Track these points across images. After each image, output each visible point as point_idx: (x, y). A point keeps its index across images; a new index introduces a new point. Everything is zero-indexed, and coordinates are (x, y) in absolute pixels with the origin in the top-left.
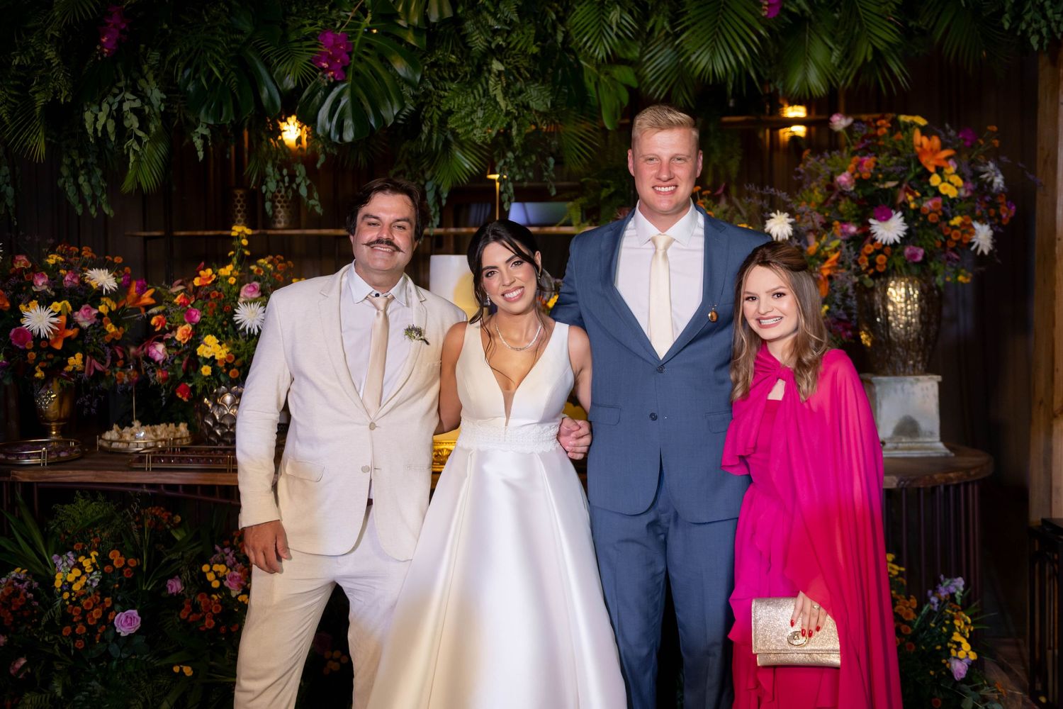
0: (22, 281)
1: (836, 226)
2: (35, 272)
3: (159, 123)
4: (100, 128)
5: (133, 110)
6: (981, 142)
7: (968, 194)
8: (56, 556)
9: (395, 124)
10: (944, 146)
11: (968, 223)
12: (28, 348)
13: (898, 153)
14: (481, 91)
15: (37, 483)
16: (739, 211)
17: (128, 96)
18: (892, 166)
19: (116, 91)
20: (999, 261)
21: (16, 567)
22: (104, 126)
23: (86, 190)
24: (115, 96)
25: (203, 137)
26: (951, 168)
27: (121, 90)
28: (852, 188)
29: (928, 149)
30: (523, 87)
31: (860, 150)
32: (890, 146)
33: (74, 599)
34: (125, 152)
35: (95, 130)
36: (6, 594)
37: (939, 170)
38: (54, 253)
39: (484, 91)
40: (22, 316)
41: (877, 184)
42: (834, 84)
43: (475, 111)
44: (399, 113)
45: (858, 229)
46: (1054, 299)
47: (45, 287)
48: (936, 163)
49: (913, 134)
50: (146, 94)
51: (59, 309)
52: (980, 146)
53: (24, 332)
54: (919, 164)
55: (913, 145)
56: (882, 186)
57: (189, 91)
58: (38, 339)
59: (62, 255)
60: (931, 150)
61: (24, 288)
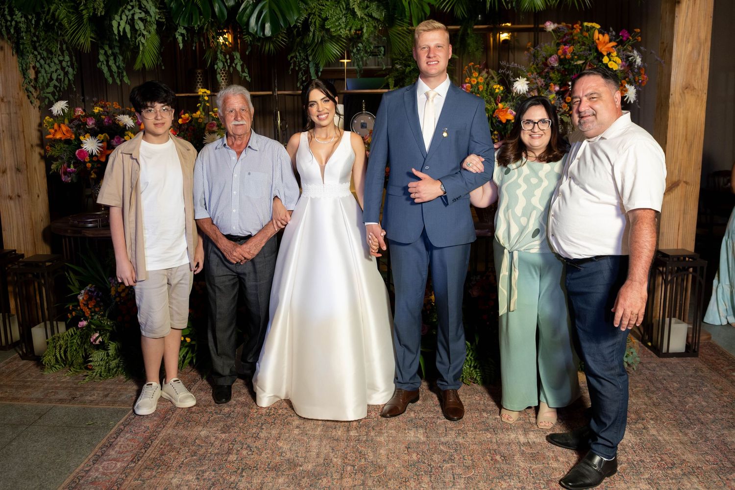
0: (80, 123)
1: (551, 86)
2: (87, 117)
3: (155, 27)
4: (121, 29)
5: (141, 19)
6: (631, 38)
7: (622, 69)
8: (110, 278)
9: (295, 26)
10: (610, 41)
11: (624, 85)
12: (86, 161)
13: (584, 44)
14: (344, 6)
15: (97, 237)
16: (493, 78)
17: (138, 11)
18: (581, 51)
19: (130, 7)
20: (639, 107)
21: (88, 284)
22: (124, 28)
23: (114, 69)
24: (129, 10)
25: (182, 35)
26: (615, 54)
27: (133, 7)
28: (557, 65)
29: (602, 42)
30: (368, 3)
31: (563, 42)
32: (580, 40)
33: (122, 301)
34: (137, 44)
35: (119, 31)
36: (85, 299)
37: (609, 55)
38: (97, 106)
39: (346, 6)
40: (81, 143)
41: (573, 62)
42: (549, 4)
43: (341, 18)
44: (297, 19)
45: (560, 88)
46: (667, 128)
47: (94, 126)
48: (606, 49)
49: (594, 33)
50: (146, 9)
51: (102, 138)
52: (630, 40)
53: (82, 151)
54: (597, 50)
55: (593, 39)
56: (576, 63)
57: (171, 8)
58: (91, 156)
59: (102, 107)
60: (604, 42)
61: (82, 127)
